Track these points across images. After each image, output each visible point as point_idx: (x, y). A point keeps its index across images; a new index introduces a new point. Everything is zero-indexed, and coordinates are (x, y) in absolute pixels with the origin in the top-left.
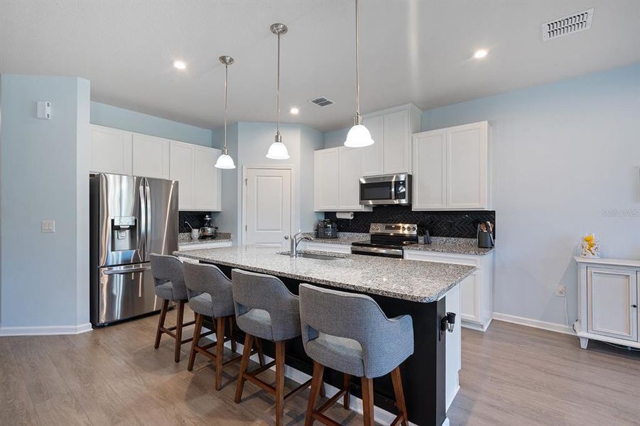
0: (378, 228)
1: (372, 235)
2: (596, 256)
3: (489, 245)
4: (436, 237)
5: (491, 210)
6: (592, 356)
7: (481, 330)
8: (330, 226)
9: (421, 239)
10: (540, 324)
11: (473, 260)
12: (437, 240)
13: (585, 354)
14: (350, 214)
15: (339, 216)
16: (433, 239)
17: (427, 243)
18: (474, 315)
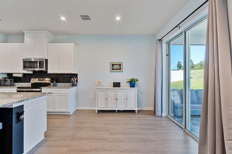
0: (35, 80)
1: (32, 84)
2: (100, 87)
3: (75, 85)
4: (59, 83)
5: (76, 73)
6: (98, 115)
7: (69, 114)
8: (9, 80)
9: (52, 84)
10: (89, 108)
11: (66, 90)
12: (59, 84)
13: (97, 114)
14: (21, 74)
15: (14, 75)
16: (58, 84)
17: (55, 85)
18: (67, 109)
